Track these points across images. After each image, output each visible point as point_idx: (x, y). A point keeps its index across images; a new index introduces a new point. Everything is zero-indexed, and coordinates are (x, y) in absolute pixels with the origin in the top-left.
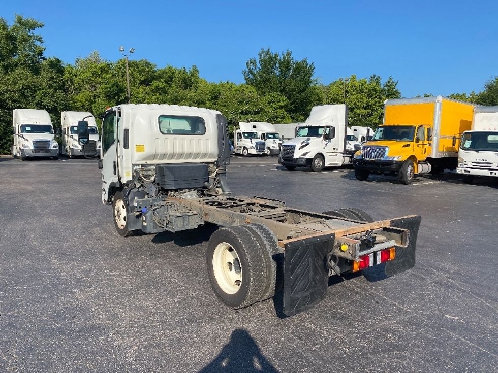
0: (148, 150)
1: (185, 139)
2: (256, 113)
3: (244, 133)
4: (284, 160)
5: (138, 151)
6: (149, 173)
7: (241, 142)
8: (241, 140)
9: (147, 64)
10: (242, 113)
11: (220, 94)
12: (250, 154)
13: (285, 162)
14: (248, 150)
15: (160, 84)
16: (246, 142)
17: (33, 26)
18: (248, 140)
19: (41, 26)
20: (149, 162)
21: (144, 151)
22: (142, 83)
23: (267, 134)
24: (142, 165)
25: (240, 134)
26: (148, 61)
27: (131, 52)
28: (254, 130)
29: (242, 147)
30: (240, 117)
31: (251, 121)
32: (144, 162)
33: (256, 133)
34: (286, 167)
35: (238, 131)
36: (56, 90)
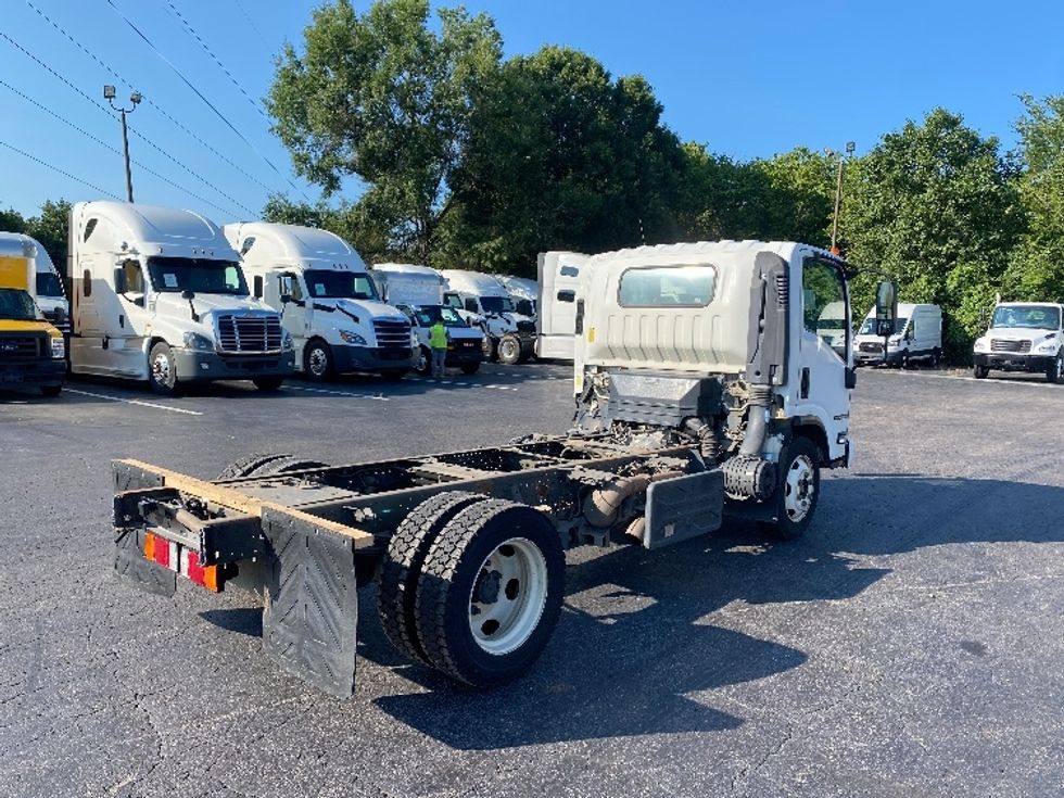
0: (600, 339)
5: (590, 339)
20: (608, 363)
21: (594, 339)
24: (600, 368)
32: (600, 363)
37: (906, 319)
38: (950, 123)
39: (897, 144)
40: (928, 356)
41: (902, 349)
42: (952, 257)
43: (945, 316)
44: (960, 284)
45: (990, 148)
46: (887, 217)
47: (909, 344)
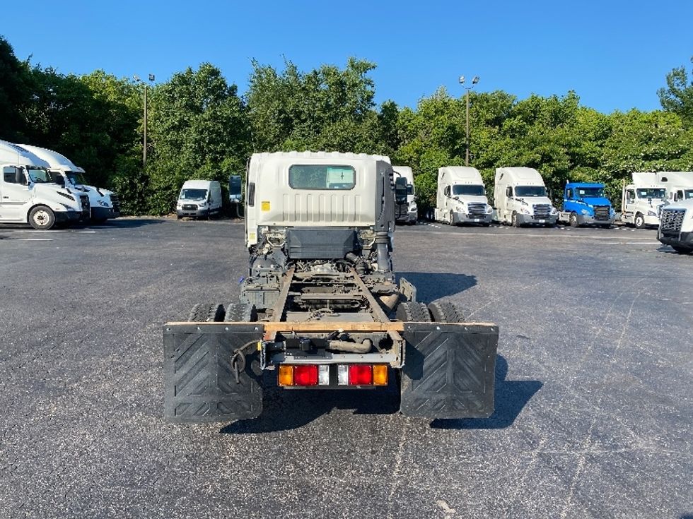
0: (274, 208)
1: (335, 195)
2: (672, 157)
3: (640, 190)
4: (665, 235)
5: (264, 209)
6: (279, 236)
7: (633, 205)
8: (633, 202)
9: (503, 97)
10: (646, 158)
11: (610, 129)
12: (646, 224)
13: (665, 239)
14: (642, 218)
15: (516, 122)
16: (642, 205)
17: (366, 68)
18: (646, 201)
19: (373, 67)
20: (278, 224)
21: (269, 209)
22: (488, 122)
23: (686, 191)
24: (270, 228)
25: (631, 192)
26: (505, 93)
27: (474, 83)
28: (661, 186)
29: (635, 214)
30: (643, 164)
31: (661, 169)
32: (271, 224)
33: (664, 189)
34: (674, 248)
35: (630, 187)
36: (376, 141)
37: (206, 190)
38: (215, 73)
39: (183, 80)
40: (215, 212)
41: (207, 209)
42: (223, 153)
43: (222, 188)
44: (228, 170)
45: (233, 90)
46: (183, 125)
47: (210, 204)
